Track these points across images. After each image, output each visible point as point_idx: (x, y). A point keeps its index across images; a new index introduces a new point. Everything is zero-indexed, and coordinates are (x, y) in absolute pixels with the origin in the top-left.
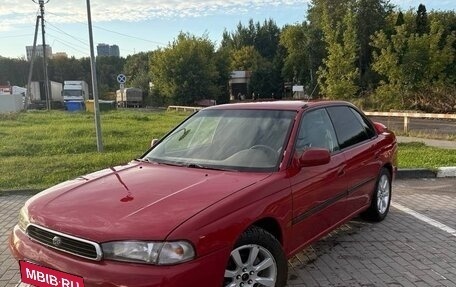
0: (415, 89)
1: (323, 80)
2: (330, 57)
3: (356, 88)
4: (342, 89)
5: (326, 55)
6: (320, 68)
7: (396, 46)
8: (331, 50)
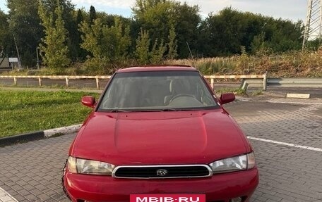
0: (111, 62)
1: (43, 54)
2: (47, 37)
3: (69, 60)
4: (59, 60)
5: (44, 35)
6: (40, 45)
7: (95, 33)
8: (47, 32)
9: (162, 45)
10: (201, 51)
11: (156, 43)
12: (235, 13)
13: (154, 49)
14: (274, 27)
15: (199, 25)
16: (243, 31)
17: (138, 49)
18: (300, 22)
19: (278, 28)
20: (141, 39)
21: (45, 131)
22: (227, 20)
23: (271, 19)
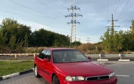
9: (21, 41)
10: (32, 45)
11: (19, 40)
12: (45, 31)
13: (18, 43)
14: (59, 37)
15: (31, 34)
16: (49, 38)
17: (10, 42)
18: (68, 36)
19: (61, 37)
20: (12, 38)
21: (2, 77)
22: (42, 33)
23: (58, 34)
